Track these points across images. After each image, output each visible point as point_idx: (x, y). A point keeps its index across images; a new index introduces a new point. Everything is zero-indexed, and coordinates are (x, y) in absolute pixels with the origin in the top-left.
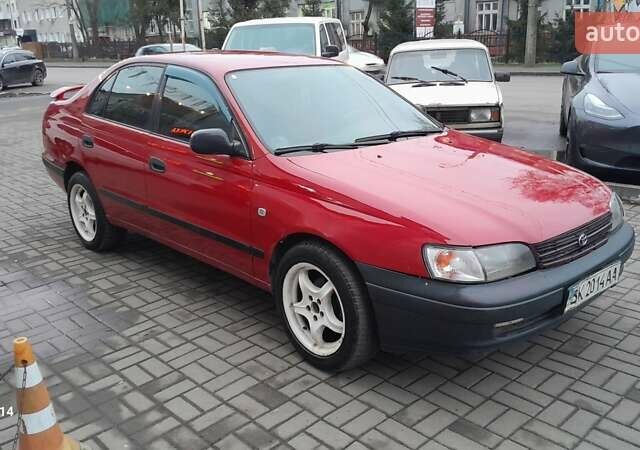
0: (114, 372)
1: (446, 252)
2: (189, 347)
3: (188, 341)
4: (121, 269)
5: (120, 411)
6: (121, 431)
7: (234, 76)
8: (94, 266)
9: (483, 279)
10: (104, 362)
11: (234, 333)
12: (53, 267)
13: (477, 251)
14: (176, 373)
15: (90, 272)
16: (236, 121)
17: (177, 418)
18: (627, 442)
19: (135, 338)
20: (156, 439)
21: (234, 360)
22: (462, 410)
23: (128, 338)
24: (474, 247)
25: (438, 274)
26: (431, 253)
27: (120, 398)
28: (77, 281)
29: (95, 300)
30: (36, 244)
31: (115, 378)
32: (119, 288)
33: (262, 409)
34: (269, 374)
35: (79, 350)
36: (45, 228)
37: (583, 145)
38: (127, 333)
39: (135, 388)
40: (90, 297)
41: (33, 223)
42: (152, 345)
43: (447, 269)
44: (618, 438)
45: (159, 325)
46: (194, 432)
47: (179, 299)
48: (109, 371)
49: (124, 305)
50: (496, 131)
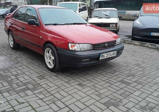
0: (10, 72)
1: (73, 44)
2: (28, 68)
3: (28, 67)
4: (19, 54)
5: (8, 79)
6: (7, 82)
7: (40, 9)
8: (13, 53)
9: (80, 50)
10: (8, 70)
11: (39, 67)
12: (4, 53)
13: (79, 44)
14: (23, 73)
15: (12, 54)
16: (38, 19)
17: (20, 80)
18: (115, 89)
19: (17, 67)
20: (14, 84)
21: (37, 71)
22: (82, 82)
23: (15, 66)
24: (78, 44)
25: (71, 49)
26: (70, 45)
27: (10, 77)
28: (9, 55)
29: (11, 59)
30: (2, 48)
31: (10, 73)
32: (17, 57)
33: (39, 80)
34: (43, 74)
35: (4, 68)
36: (5, 45)
37: (135, 33)
38: (16, 65)
39: (13, 75)
40: (10, 59)
41: (3, 44)
42: (20, 68)
43: (73, 48)
44: (113, 88)
45: (23, 64)
46: (23, 83)
47: (30, 60)
48: (9, 72)
49: (17, 60)
50: (116, 29)
